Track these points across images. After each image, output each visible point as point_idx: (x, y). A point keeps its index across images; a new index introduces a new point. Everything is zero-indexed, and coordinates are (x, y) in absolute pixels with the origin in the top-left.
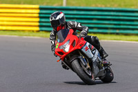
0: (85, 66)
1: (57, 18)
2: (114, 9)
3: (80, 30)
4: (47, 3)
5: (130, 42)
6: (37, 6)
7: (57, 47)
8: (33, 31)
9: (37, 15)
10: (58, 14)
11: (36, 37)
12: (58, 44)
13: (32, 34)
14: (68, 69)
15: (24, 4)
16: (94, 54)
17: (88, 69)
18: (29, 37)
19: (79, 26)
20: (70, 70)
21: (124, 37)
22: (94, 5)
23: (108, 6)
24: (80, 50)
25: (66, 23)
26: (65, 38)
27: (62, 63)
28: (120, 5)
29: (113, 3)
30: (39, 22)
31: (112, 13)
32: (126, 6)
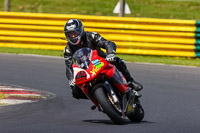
6: (193, 22)
8: (186, 57)
15: (174, 18)
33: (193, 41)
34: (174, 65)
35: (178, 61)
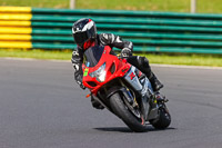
0: (131, 103)
1: (84, 29)
2: (151, 13)
3: (121, 46)
4: (45, 4)
5: (178, 66)
6: (28, 9)
7: (85, 74)
8: (22, 49)
9: (28, 23)
10: (85, 22)
11: (26, 59)
12: (87, 70)
13: (19, 54)
14: (103, 108)
15: (7, 5)
16: (143, 84)
17: (136, 108)
18: (14, 59)
19: (118, 41)
20: (106, 109)
21: (168, 59)
22: (119, 7)
23: (143, 8)
24: (123, 79)
25: (98, 36)
26: (98, 61)
27: (93, 100)
28: (161, 8)
29: (150, 4)
30: (32, 34)
31: (149, 20)
32: (170, 8)
33: (29, 31)
34: (8, 57)
35: (12, 53)
